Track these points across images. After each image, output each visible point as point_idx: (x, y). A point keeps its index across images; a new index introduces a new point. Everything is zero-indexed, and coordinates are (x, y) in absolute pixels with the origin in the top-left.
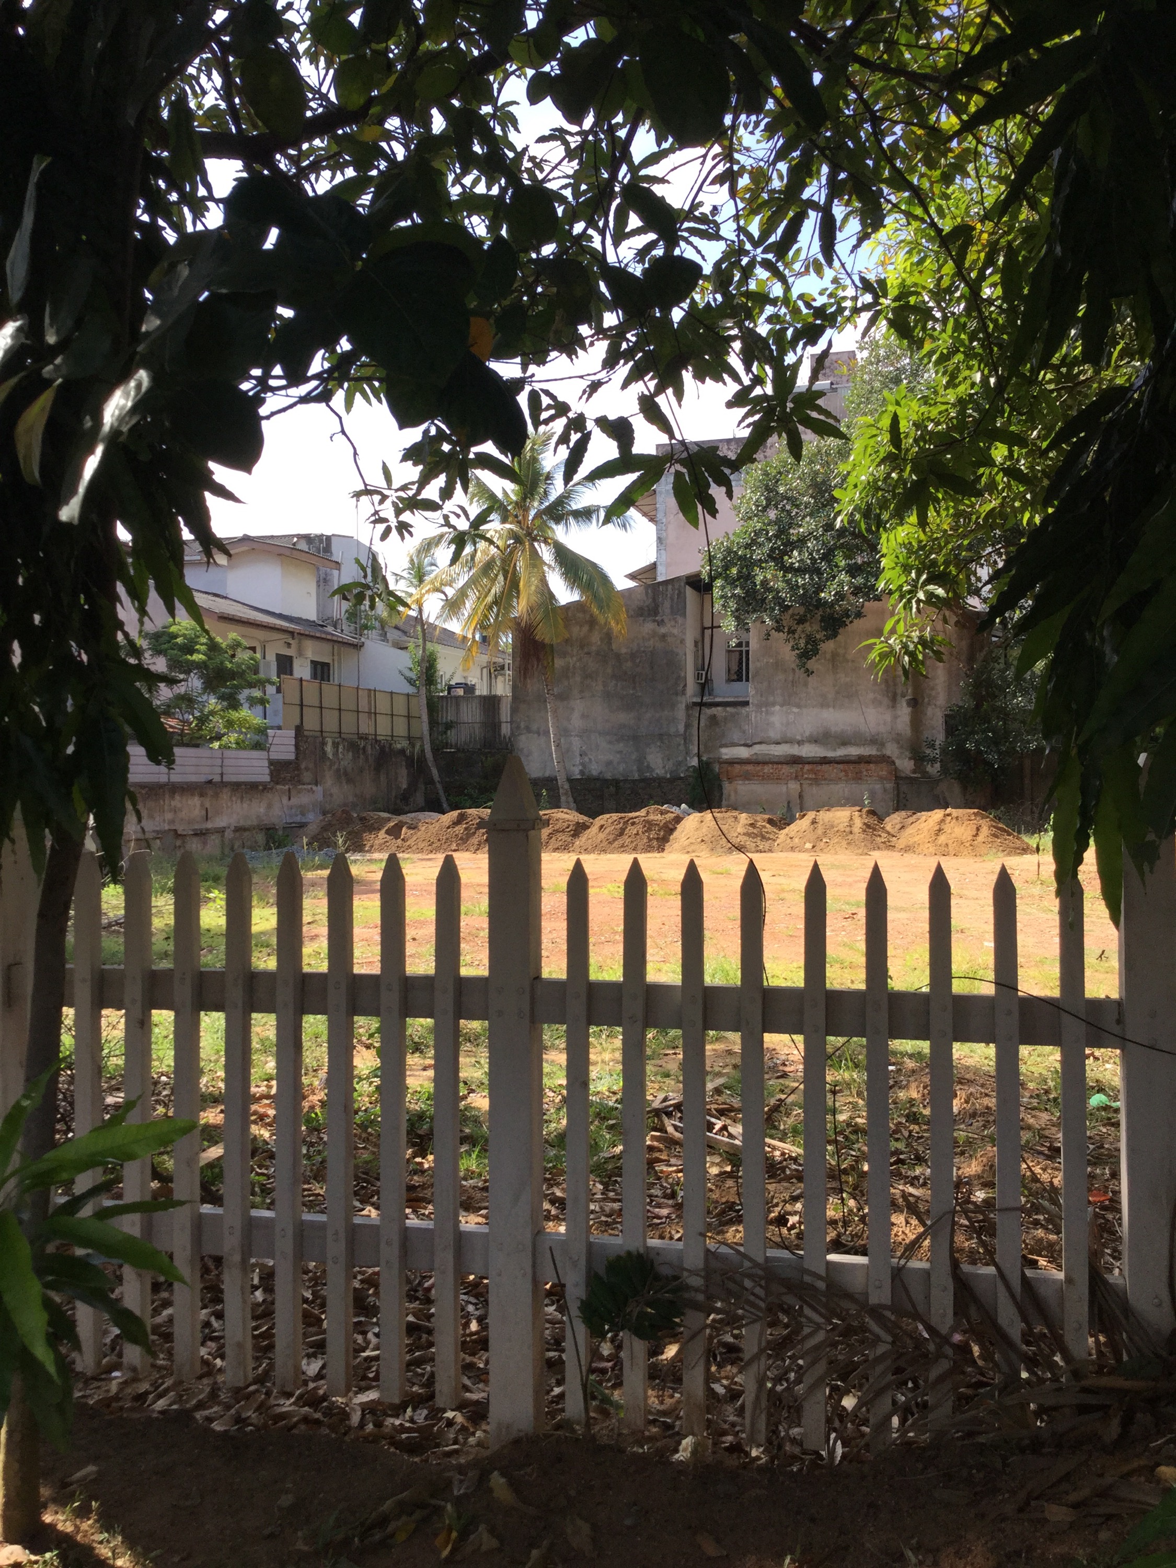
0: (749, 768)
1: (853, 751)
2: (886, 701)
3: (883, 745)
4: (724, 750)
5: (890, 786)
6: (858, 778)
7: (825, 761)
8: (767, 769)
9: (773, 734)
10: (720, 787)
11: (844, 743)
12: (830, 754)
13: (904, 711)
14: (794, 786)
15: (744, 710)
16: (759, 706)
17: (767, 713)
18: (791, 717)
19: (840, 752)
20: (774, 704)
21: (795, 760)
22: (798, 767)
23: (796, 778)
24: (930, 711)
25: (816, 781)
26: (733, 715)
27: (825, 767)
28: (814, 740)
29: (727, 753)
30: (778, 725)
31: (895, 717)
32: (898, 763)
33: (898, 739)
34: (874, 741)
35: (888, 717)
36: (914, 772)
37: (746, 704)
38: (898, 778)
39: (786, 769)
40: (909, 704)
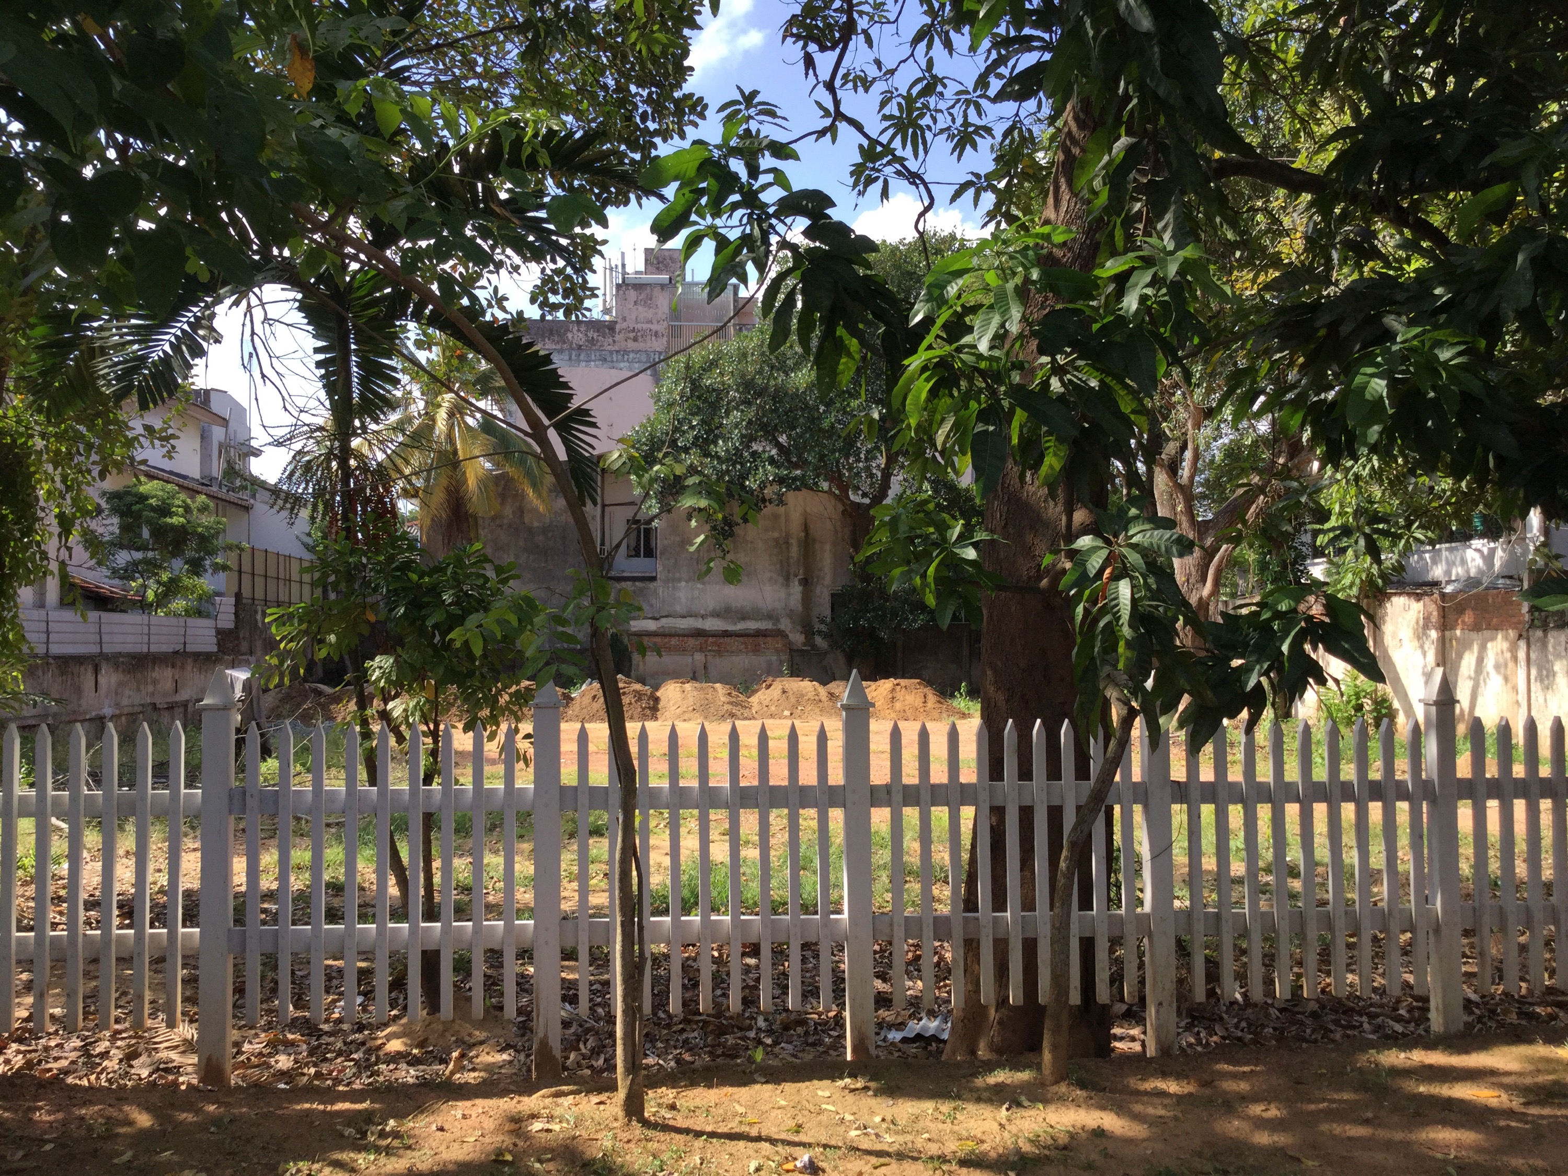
0: (658, 640)
1: (752, 625)
2: (781, 580)
3: (777, 620)
4: (632, 623)
5: (784, 657)
6: (756, 650)
7: (726, 634)
8: (674, 641)
9: (678, 609)
10: (630, 660)
11: (744, 617)
12: (731, 628)
13: (796, 590)
14: (699, 657)
15: (652, 585)
16: (667, 581)
17: (674, 588)
18: (696, 593)
19: (740, 626)
20: (679, 580)
21: (699, 633)
22: (701, 640)
23: (701, 650)
24: (818, 590)
25: (719, 653)
26: (641, 590)
27: (727, 640)
28: (716, 614)
29: (637, 625)
30: (683, 600)
31: (789, 595)
32: (791, 636)
33: (791, 615)
34: (770, 616)
35: (782, 594)
36: (805, 644)
37: (653, 579)
38: (792, 651)
39: (691, 642)
40: (800, 582)
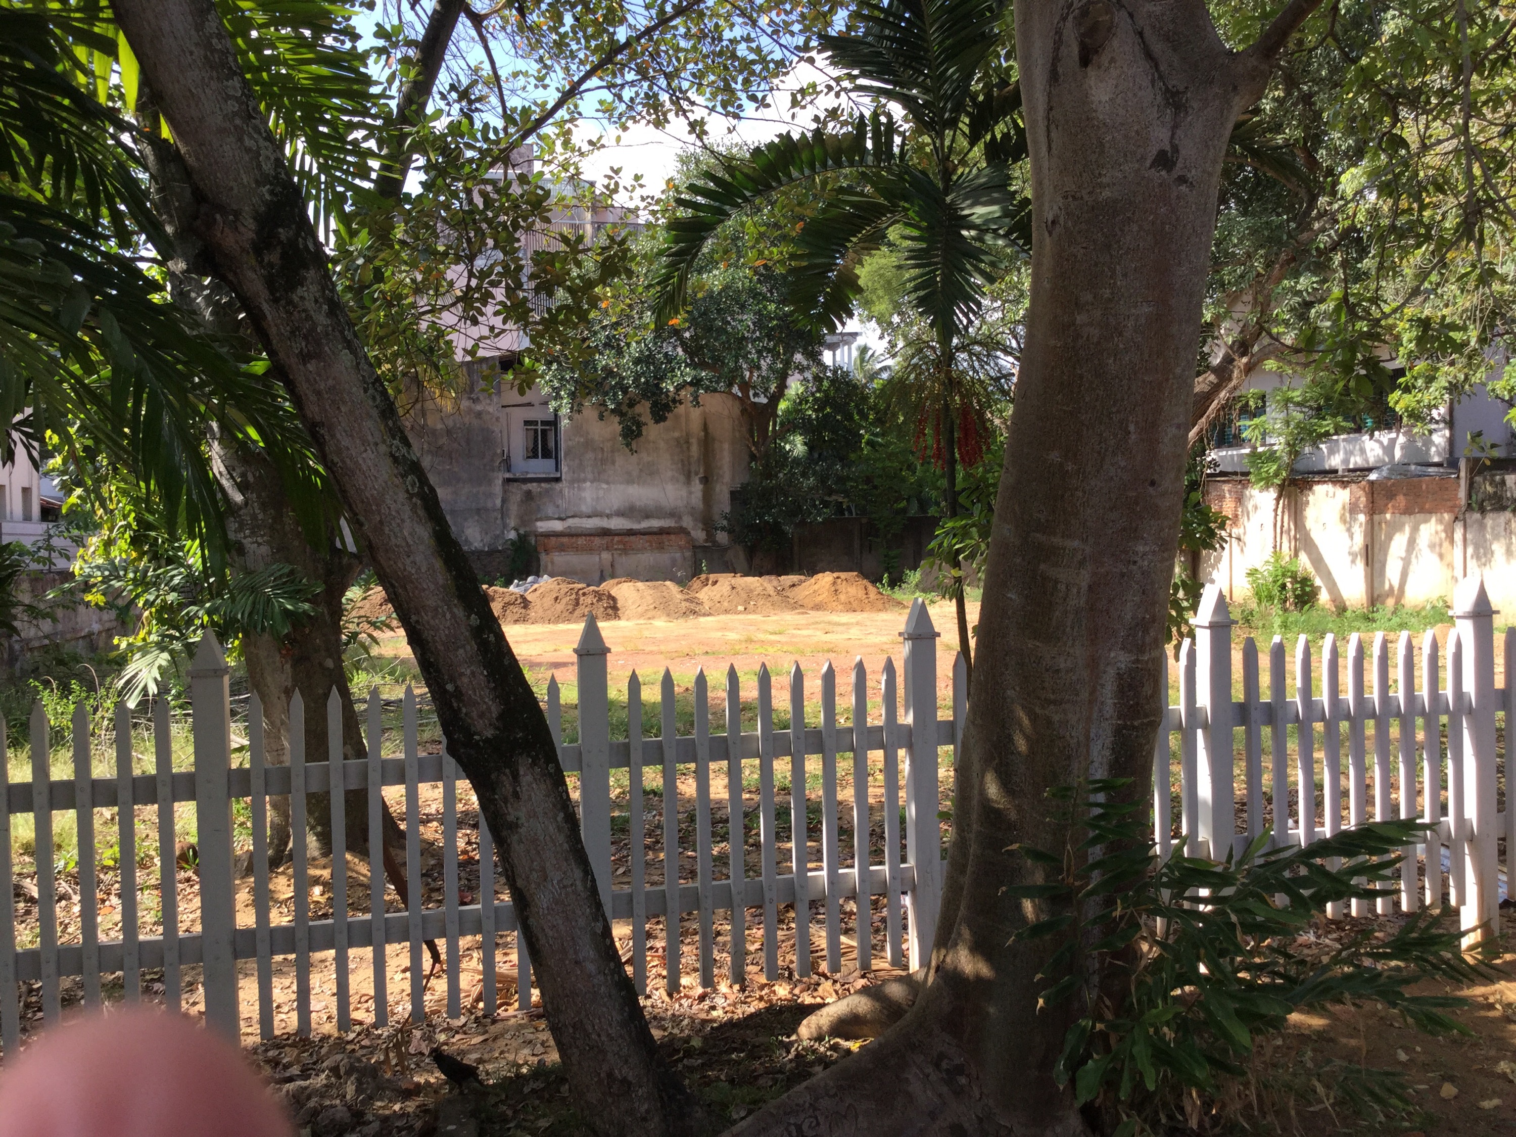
0: (565, 540)
1: (655, 523)
2: (682, 478)
3: (680, 518)
4: (539, 524)
5: (688, 554)
6: (661, 547)
7: (631, 533)
8: (581, 541)
9: (584, 509)
10: (538, 560)
11: (648, 516)
12: (636, 526)
13: (697, 487)
14: (606, 556)
15: (558, 486)
16: (572, 482)
17: (579, 488)
18: (601, 493)
19: (645, 525)
20: (584, 481)
21: (605, 533)
22: (607, 539)
23: (607, 549)
24: (718, 488)
25: (625, 551)
26: (547, 491)
27: (632, 538)
28: (620, 514)
29: (543, 526)
30: (589, 500)
31: (690, 493)
32: (693, 533)
33: (692, 512)
34: (673, 514)
35: (684, 493)
36: (706, 541)
37: (558, 480)
38: (696, 548)
39: (597, 541)
40: (701, 480)
